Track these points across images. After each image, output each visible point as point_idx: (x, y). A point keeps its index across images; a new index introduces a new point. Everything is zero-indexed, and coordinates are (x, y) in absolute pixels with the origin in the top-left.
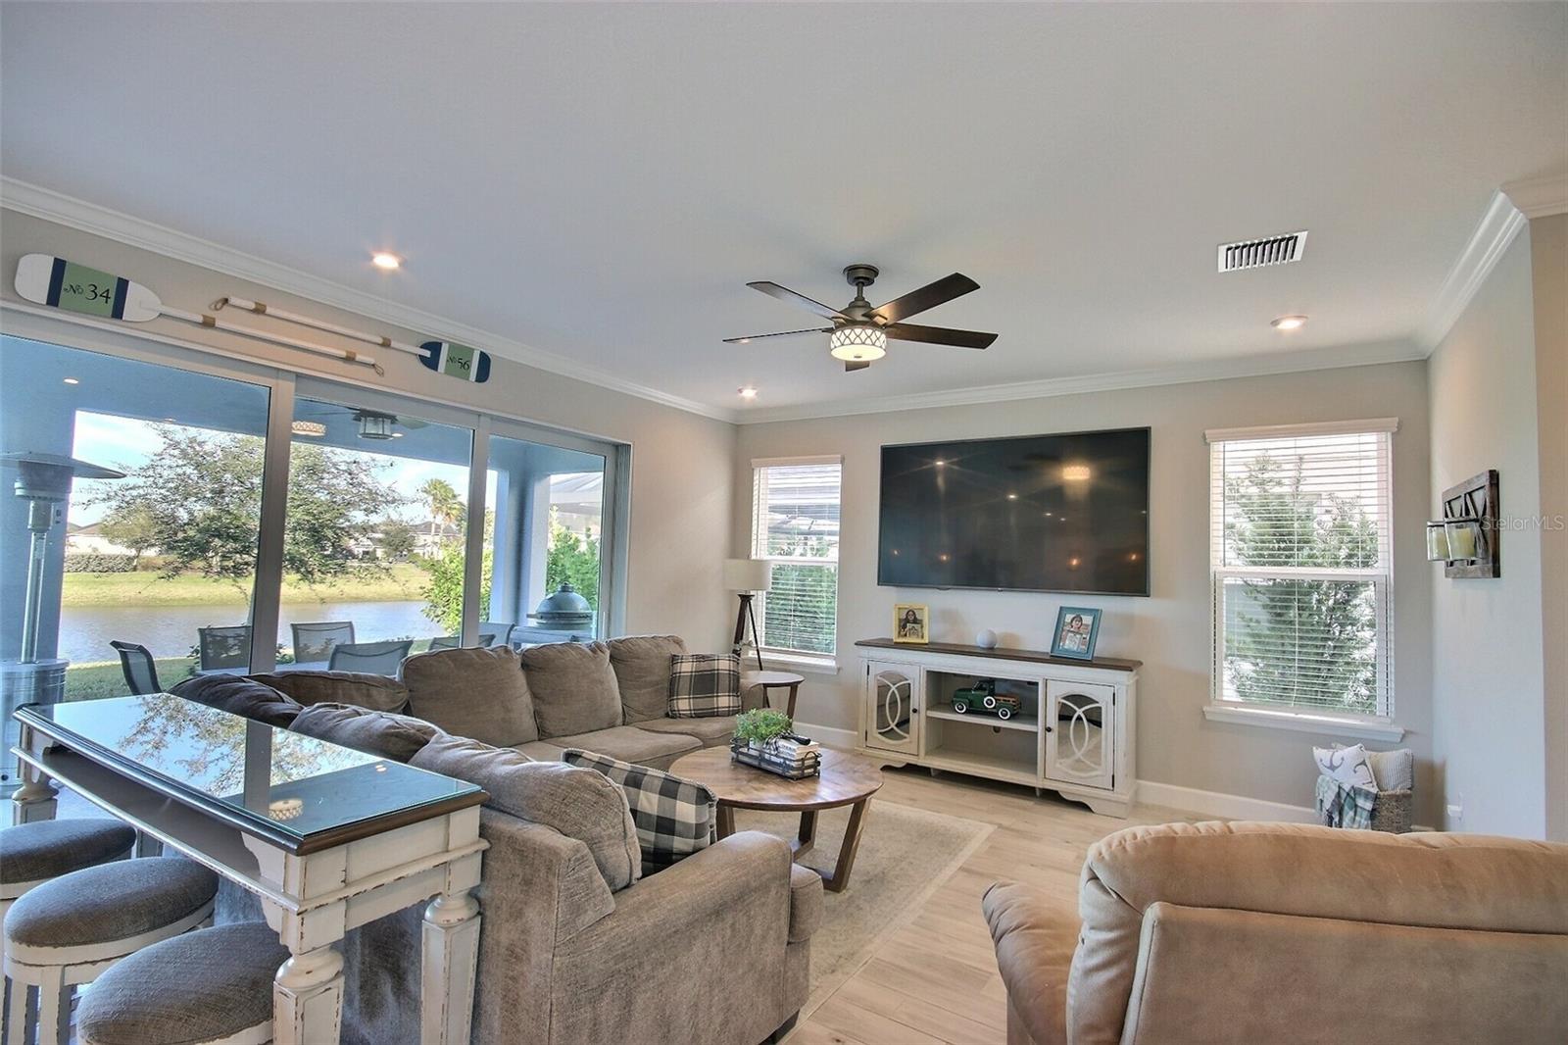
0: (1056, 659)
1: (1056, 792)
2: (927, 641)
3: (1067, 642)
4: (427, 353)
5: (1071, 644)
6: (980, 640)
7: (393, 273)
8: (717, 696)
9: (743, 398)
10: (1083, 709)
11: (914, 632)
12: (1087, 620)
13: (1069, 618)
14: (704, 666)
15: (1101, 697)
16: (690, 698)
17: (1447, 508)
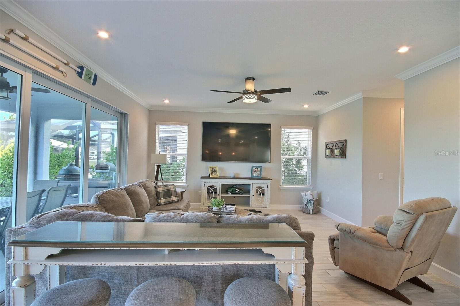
0: (252, 178)
1: (255, 210)
2: (219, 176)
3: (255, 174)
4: (79, 71)
5: (256, 175)
6: (232, 175)
7: (106, 40)
8: (172, 197)
9: (165, 103)
10: (261, 189)
11: (215, 174)
12: (259, 169)
13: (254, 168)
14: (166, 188)
15: (264, 186)
16: (164, 199)
17: (327, 145)
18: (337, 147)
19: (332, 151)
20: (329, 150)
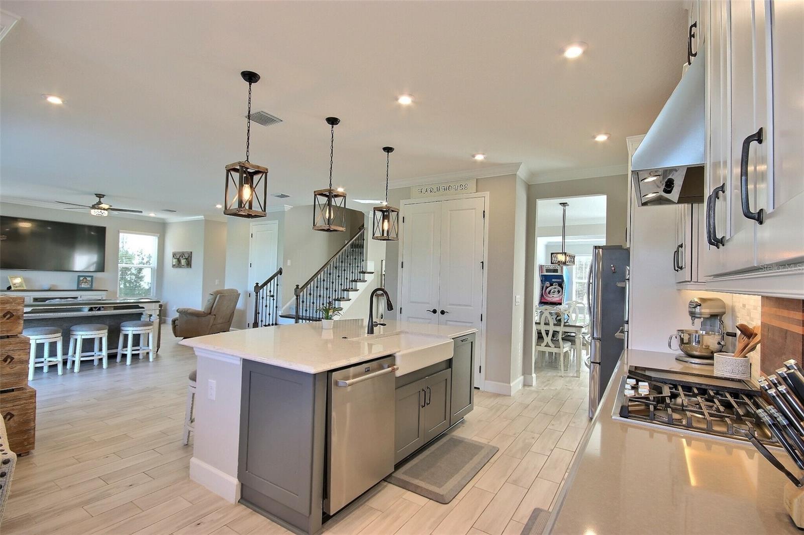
5: (83, 286)
12: (89, 279)
13: (81, 278)
17: (174, 255)
18: (184, 257)
19: (179, 261)
20: (176, 260)
